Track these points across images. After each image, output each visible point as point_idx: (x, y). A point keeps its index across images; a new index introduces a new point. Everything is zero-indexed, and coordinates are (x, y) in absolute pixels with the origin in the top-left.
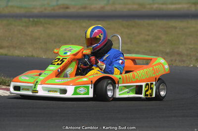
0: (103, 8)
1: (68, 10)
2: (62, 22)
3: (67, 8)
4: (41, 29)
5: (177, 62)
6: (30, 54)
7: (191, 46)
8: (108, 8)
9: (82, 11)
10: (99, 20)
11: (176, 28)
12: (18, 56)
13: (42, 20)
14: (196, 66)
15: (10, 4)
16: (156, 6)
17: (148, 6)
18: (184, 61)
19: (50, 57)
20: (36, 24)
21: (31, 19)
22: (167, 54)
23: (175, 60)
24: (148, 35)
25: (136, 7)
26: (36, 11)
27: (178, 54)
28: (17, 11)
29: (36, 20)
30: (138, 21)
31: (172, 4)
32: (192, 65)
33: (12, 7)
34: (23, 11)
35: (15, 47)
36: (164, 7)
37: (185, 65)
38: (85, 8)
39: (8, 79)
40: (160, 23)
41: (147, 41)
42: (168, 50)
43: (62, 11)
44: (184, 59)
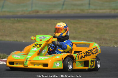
0: (59, 12)
1: (38, 14)
2: (34, 20)
3: (38, 12)
5: (103, 44)
6: (15, 40)
7: (112, 35)
8: (62, 12)
9: (46, 14)
10: (56, 19)
11: (102, 24)
12: (8, 41)
13: (22, 19)
14: (115, 47)
15: (4, 10)
16: (91, 11)
17: (86, 11)
18: (107, 43)
19: (28, 41)
20: (19, 22)
21: (16, 19)
22: (97, 39)
23: (102, 43)
24: (86, 28)
25: (78, 11)
27: (104, 39)
28: (8, 14)
29: (19, 19)
30: (80, 20)
31: (100, 9)
32: (112, 46)
33: (4, 11)
34: (11, 14)
35: (6, 36)
36: (95, 11)
37: (108, 46)
38: (48, 12)
39: (2, 54)
40: (93, 21)
41: (85, 32)
42: (98, 37)
43: (34, 14)
44: (107, 42)
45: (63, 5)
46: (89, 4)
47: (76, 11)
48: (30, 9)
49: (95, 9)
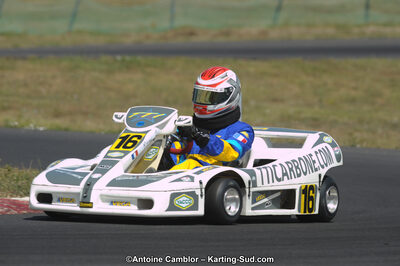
0: (264, 33)
1: (195, 40)
3: (192, 34)
4: (138, 76)
6: (116, 128)
8: (275, 35)
9: (222, 40)
10: (255, 59)
12: (92, 132)
15: (77, 26)
16: (370, 30)
17: (356, 30)
25: (330, 31)
26: (129, 41)
28: (90, 41)
30: (335, 60)
33: (80, 32)
34: (101, 41)
35: (85, 114)
36: (388, 31)
38: (227, 34)
42: (396, 119)
43: (180, 41)
45: (279, 8)
46: (367, 7)
47: (323, 30)
48: (164, 24)
49: (386, 25)
